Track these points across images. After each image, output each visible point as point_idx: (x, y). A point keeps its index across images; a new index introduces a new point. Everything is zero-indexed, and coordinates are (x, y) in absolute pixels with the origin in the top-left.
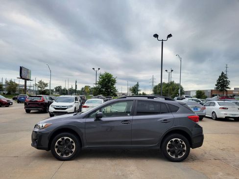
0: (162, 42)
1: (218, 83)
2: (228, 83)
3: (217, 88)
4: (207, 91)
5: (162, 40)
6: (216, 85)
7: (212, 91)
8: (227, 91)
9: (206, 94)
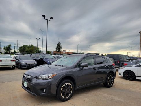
0: (47, 21)
1: (57, 47)
2: (61, 47)
3: (57, 50)
4: (52, 51)
5: (47, 20)
6: (56, 48)
7: (54, 51)
8: (60, 52)
9: (51, 53)
